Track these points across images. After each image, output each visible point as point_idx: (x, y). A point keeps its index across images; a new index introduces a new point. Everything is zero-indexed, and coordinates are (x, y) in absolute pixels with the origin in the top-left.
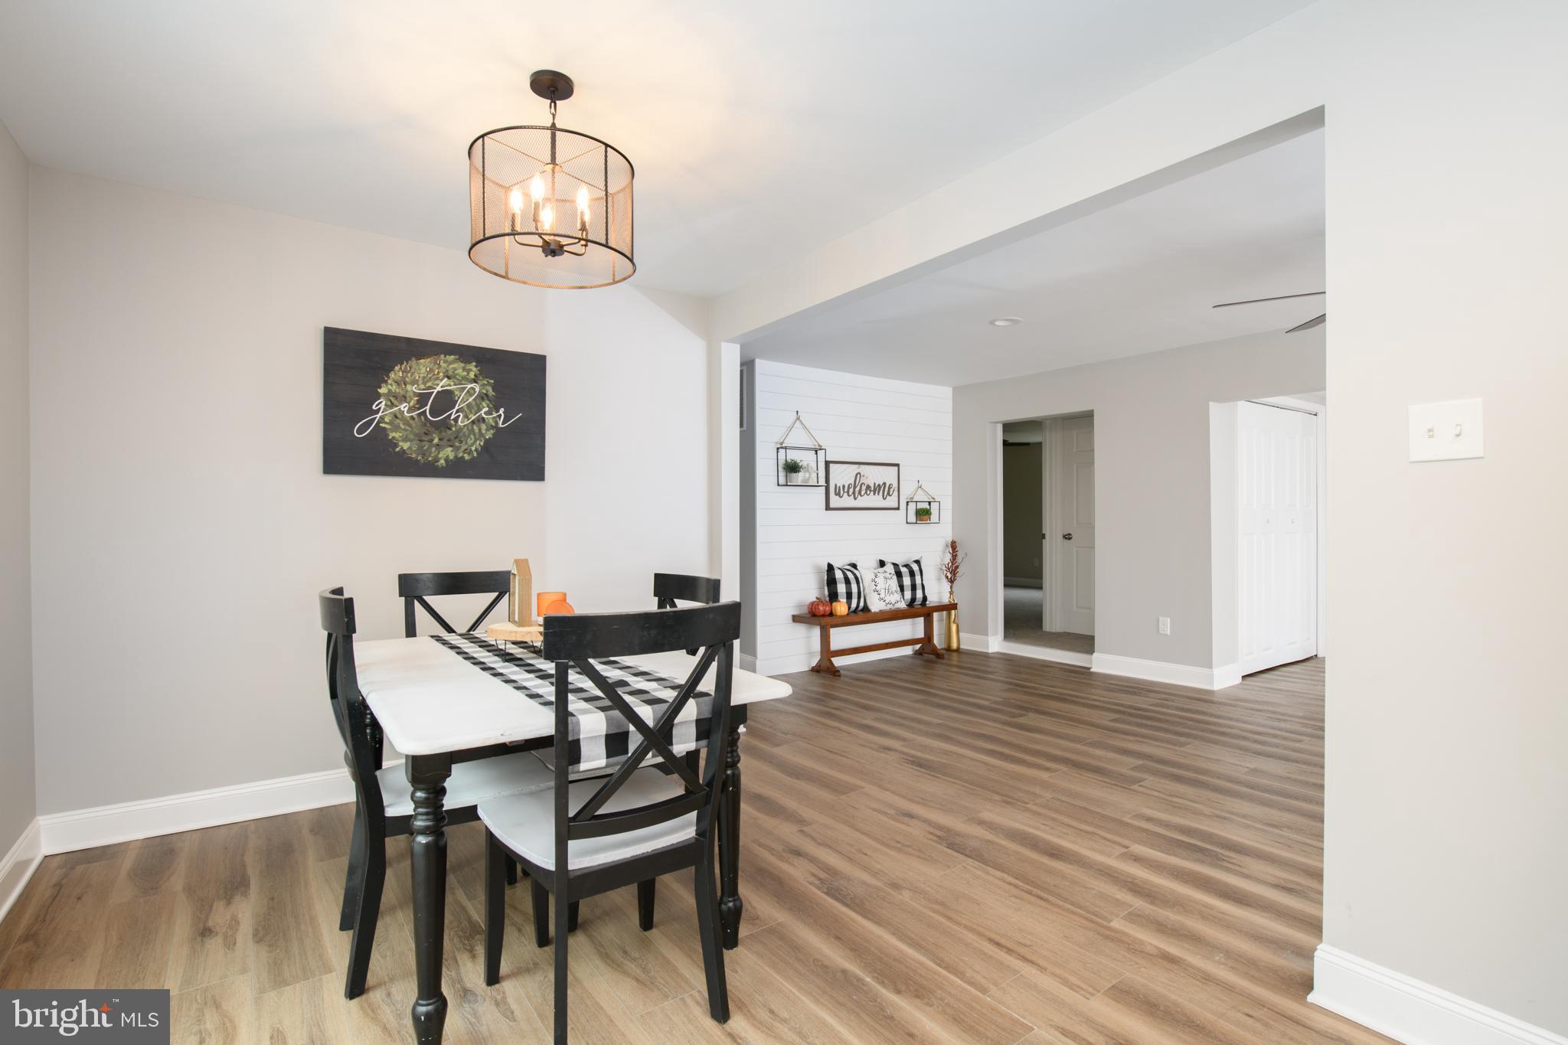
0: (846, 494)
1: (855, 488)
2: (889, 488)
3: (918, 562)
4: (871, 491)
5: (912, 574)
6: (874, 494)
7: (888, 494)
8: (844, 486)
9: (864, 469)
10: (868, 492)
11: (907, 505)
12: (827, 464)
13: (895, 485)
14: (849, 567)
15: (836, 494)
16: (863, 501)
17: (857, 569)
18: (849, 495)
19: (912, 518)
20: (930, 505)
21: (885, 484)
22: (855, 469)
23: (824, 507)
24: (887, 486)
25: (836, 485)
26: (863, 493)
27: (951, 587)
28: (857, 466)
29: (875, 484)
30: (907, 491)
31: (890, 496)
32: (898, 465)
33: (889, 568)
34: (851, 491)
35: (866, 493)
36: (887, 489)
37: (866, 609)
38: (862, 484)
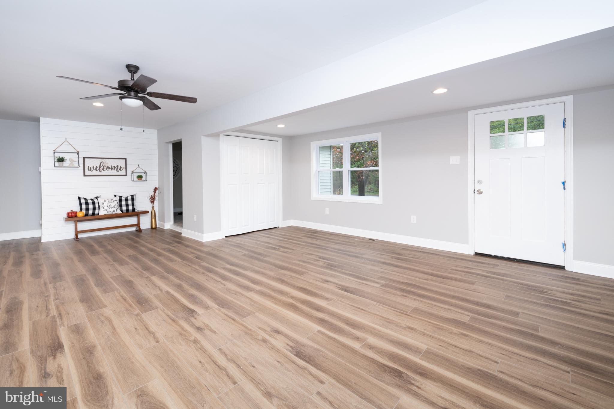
0: (94, 170)
1: (100, 167)
2: (121, 167)
4: (109, 169)
6: (112, 170)
7: (120, 169)
8: (93, 167)
9: (104, 160)
11: (132, 174)
12: (84, 158)
13: (124, 166)
15: (89, 170)
16: (103, 173)
18: (96, 171)
19: (135, 179)
21: (118, 166)
22: (100, 160)
23: (83, 175)
25: (89, 167)
26: (104, 170)
27: (153, 205)
29: (112, 166)
30: (131, 169)
32: (126, 159)
33: (118, 198)
34: (98, 169)
35: (107, 169)
37: (98, 214)
38: (104, 166)
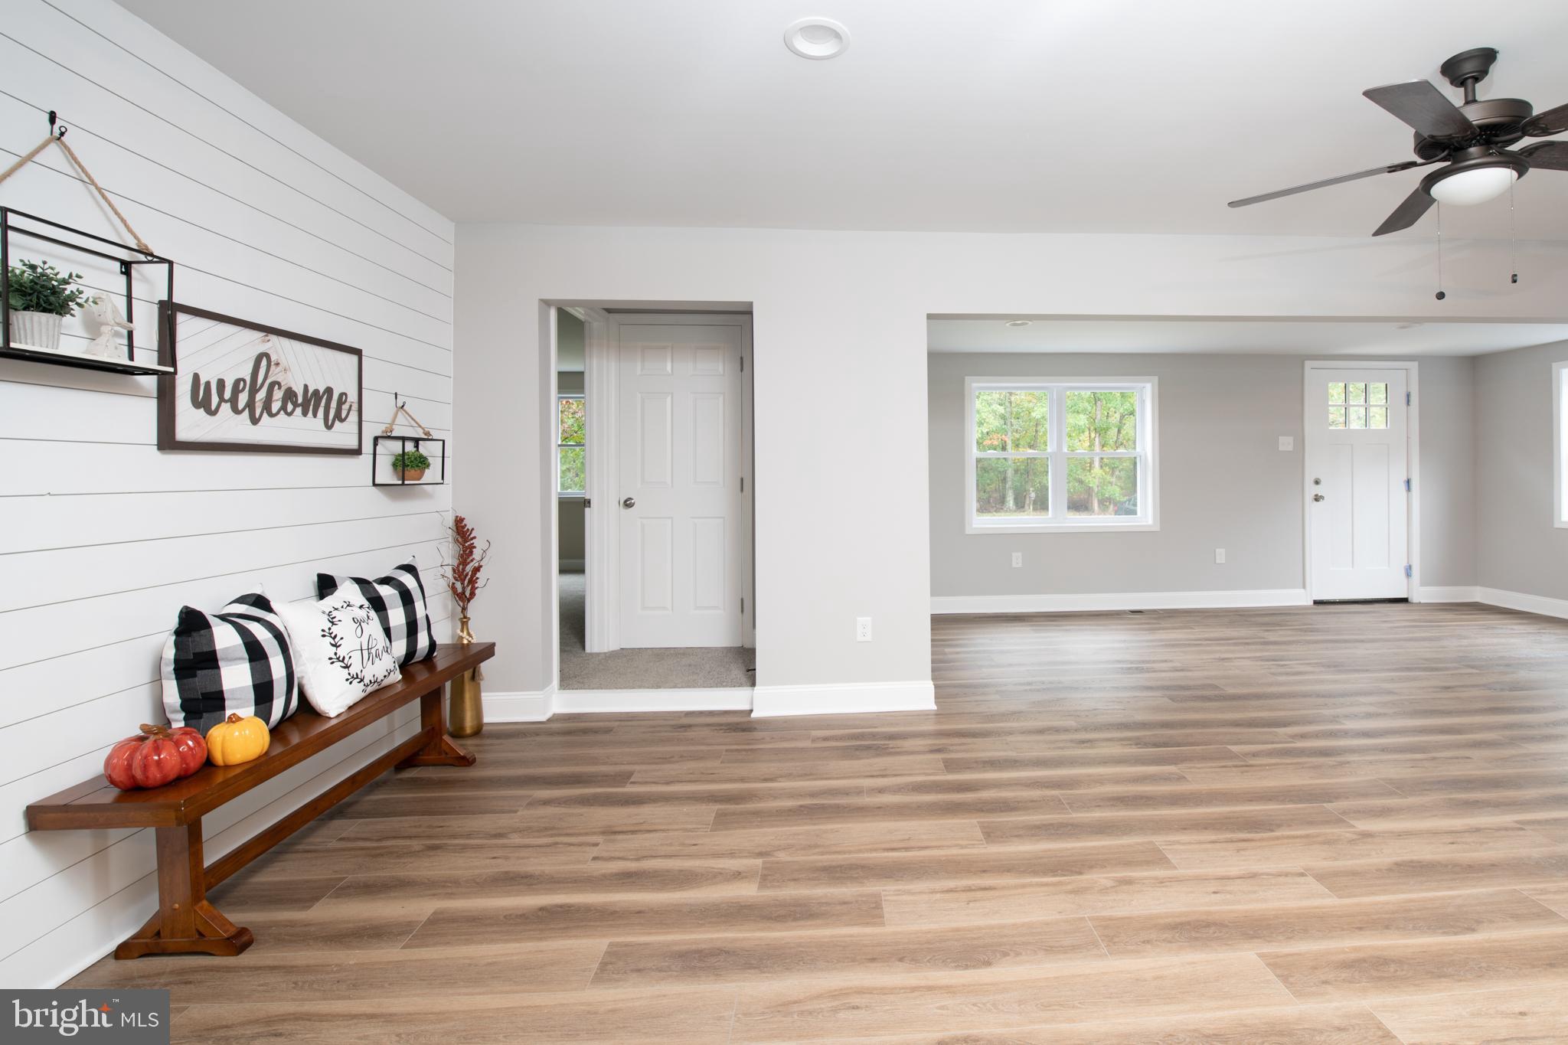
0: (226, 408)
1: (254, 391)
2: (340, 403)
3: (410, 569)
4: (296, 405)
5: (407, 598)
6: (305, 414)
7: (338, 416)
8: (221, 384)
9: (273, 346)
10: (290, 407)
11: (375, 445)
12: (169, 312)
13: (353, 397)
14: (242, 609)
15: (197, 403)
16: (271, 431)
17: (270, 610)
18: (236, 411)
19: (385, 475)
20: (417, 446)
21: (329, 391)
22: (252, 343)
23: (153, 438)
24: (335, 397)
25: (194, 377)
26: (276, 406)
27: (465, 610)
28: (259, 335)
29: (306, 387)
30: (378, 414)
31: (342, 420)
32: (358, 352)
33: (347, 592)
34: (242, 400)
35: (284, 408)
36: (334, 404)
37: (307, 710)
38: (272, 385)
